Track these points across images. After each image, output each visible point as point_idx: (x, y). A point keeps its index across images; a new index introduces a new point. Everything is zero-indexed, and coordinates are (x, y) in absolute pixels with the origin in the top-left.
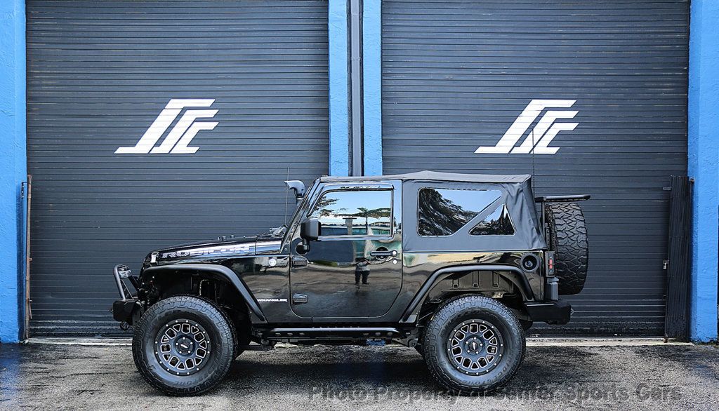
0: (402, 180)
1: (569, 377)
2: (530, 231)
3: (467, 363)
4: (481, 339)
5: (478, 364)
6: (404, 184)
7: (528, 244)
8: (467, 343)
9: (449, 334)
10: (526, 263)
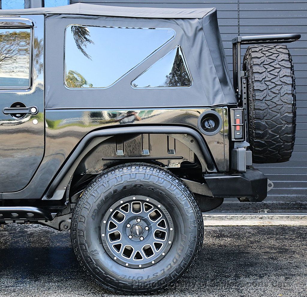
0: (45, 15)
1: (277, 268)
2: (211, 82)
3: (128, 253)
4: (146, 221)
5: (143, 254)
6: (47, 20)
7: (208, 98)
8: (128, 226)
9: (103, 215)
10: (206, 123)
